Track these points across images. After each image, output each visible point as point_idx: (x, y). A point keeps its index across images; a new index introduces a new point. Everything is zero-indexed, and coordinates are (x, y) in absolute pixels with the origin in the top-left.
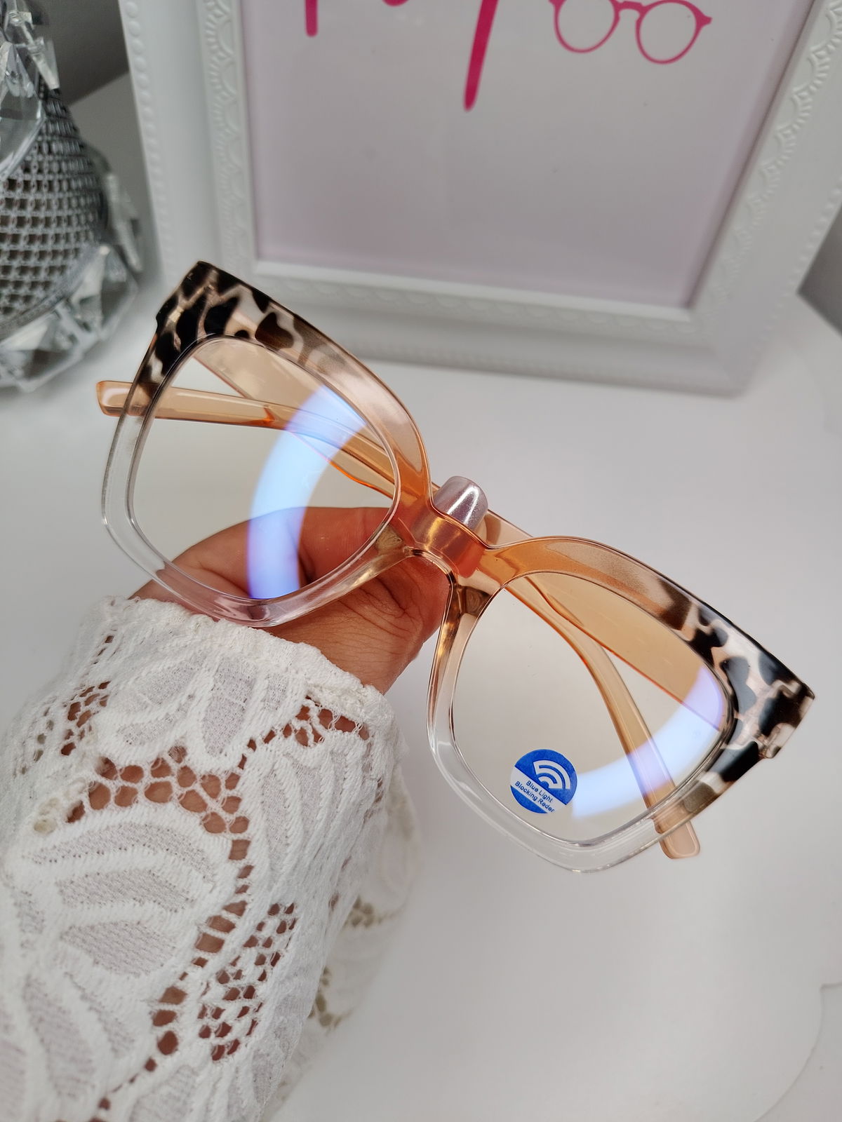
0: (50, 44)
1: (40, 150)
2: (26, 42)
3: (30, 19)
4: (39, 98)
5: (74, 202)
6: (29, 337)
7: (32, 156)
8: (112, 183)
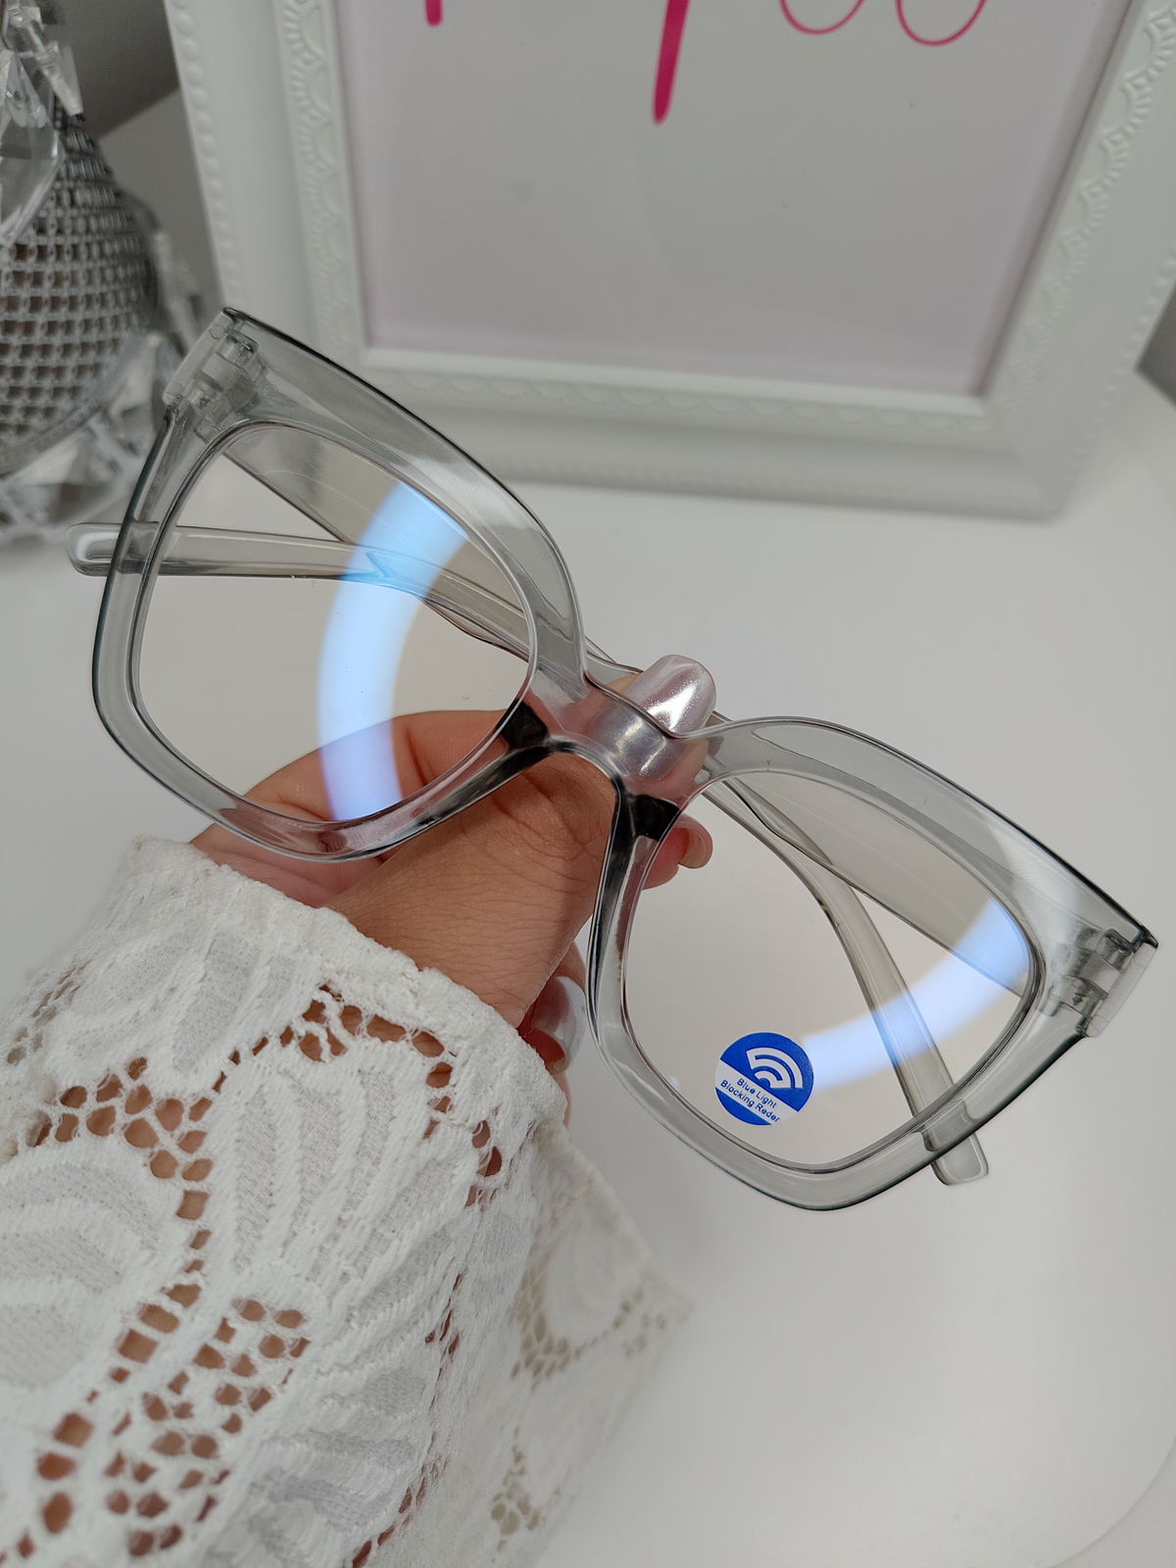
0: (68, 52)
1: (59, 200)
2: (34, 49)
3: (38, 17)
4: (55, 128)
5: (109, 273)
6: (52, 466)
7: (48, 210)
8: (162, 245)
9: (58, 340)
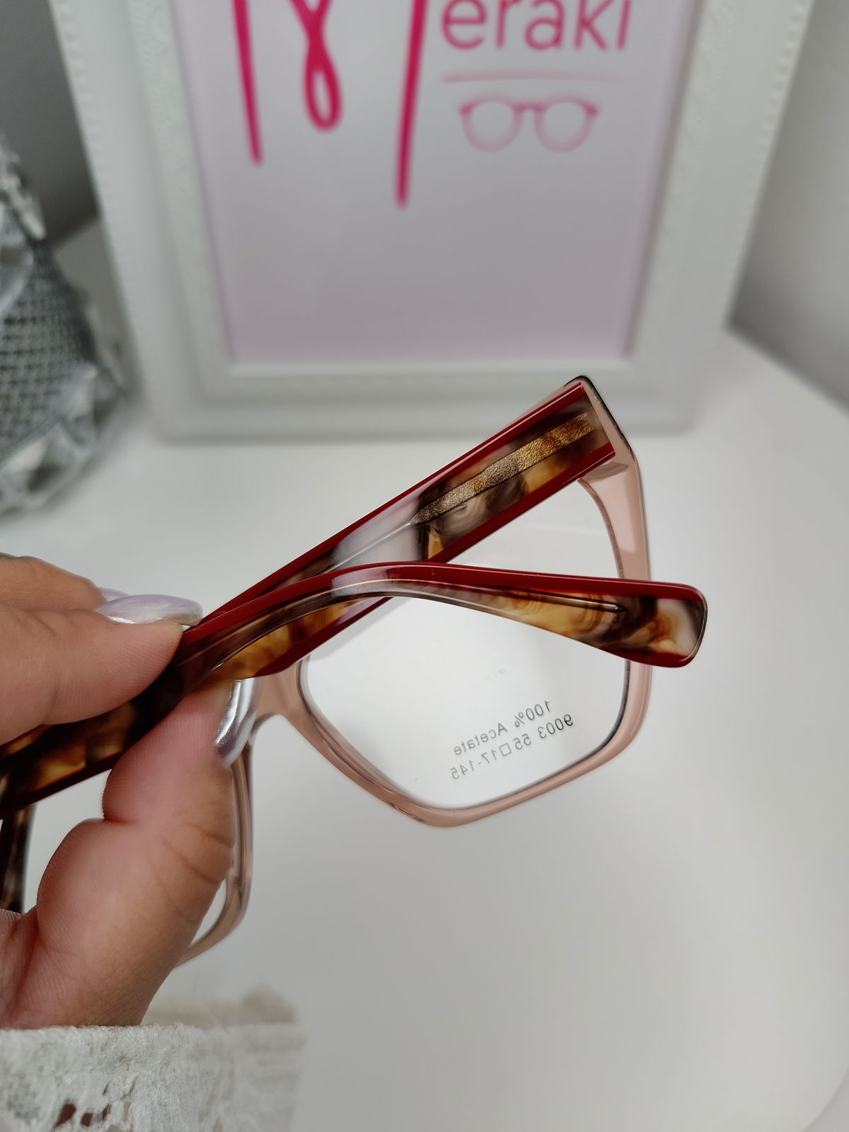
0: (36, 199)
1: (33, 291)
4: (28, 247)
6: (26, 458)
7: (26, 294)
9: (33, 375)
